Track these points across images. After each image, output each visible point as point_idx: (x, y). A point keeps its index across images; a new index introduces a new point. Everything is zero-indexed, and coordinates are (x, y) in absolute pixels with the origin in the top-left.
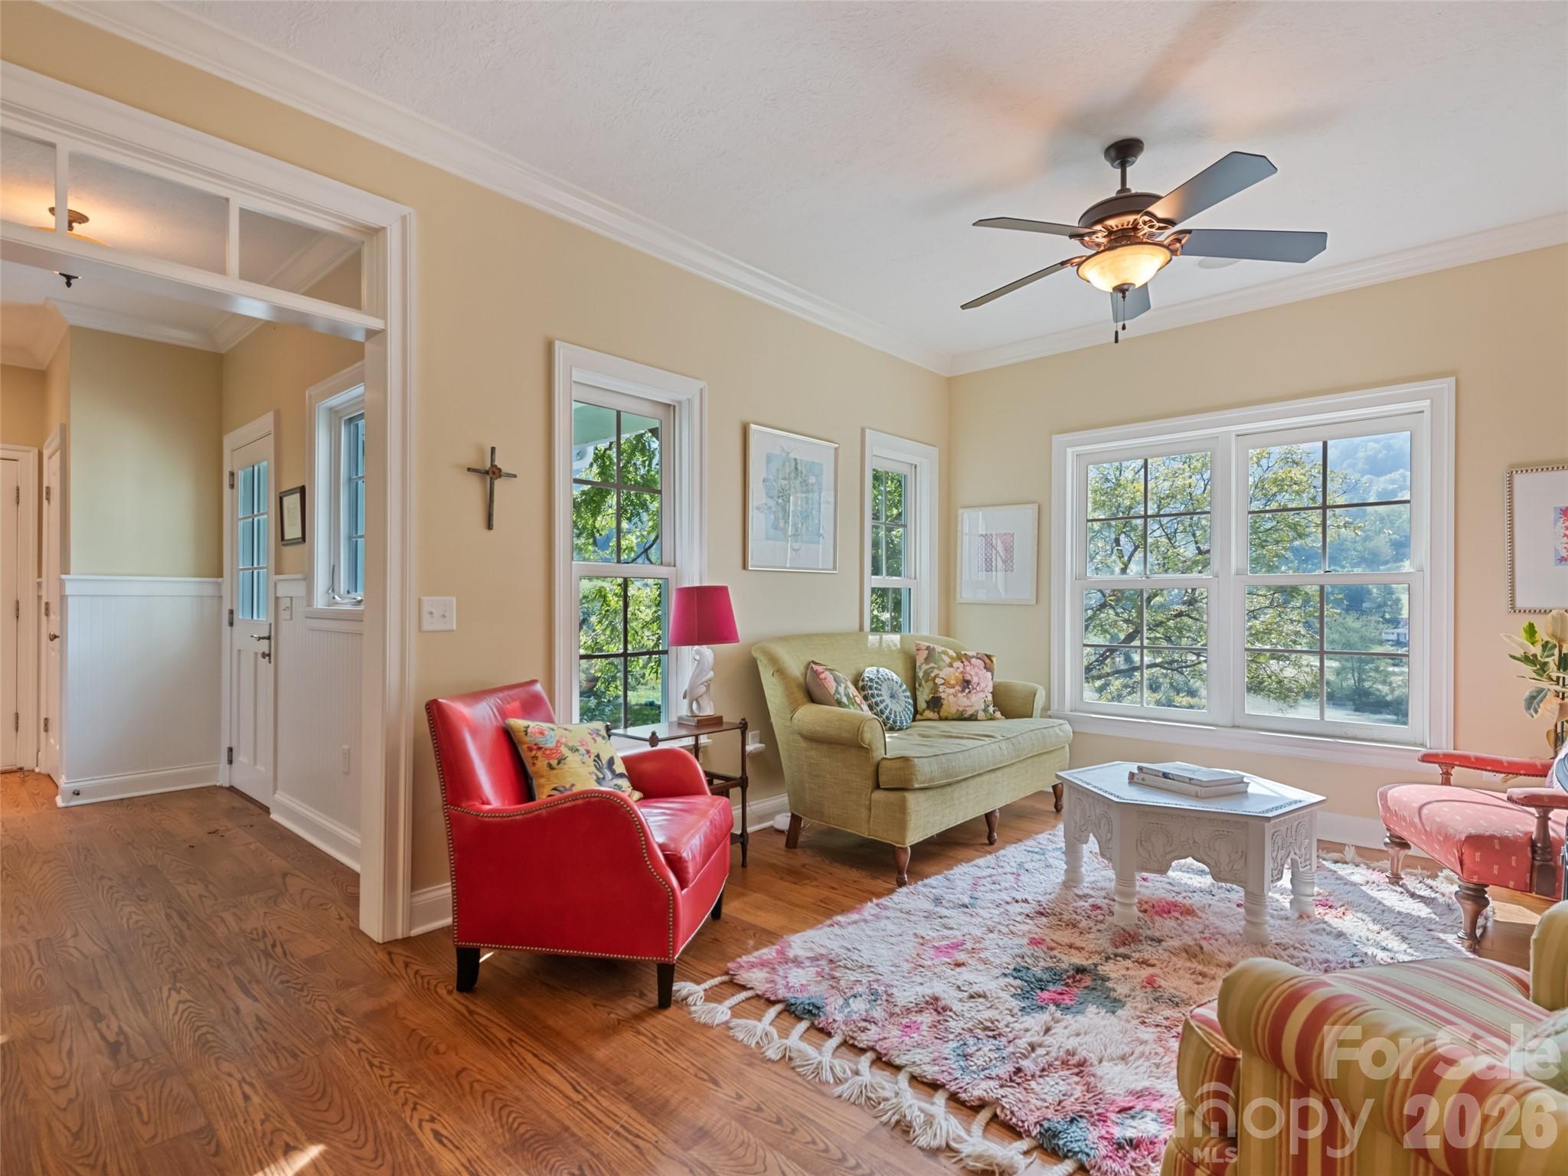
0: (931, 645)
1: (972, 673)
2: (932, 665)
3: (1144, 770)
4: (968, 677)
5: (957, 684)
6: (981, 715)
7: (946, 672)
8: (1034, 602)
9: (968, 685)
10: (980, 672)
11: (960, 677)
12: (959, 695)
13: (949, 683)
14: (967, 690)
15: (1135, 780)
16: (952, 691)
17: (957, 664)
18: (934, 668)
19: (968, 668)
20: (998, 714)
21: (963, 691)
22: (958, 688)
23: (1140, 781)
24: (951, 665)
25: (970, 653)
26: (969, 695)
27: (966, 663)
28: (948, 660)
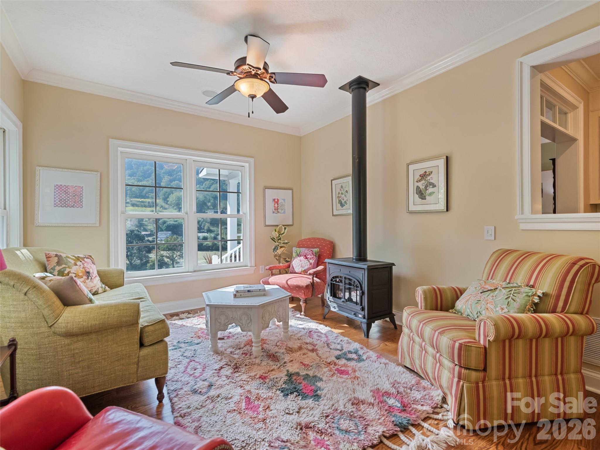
0: (58, 253)
1: (89, 267)
2: (64, 266)
3: (239, 292)
4: (88, 270)
5: (84, 275)
6: (100, 290)
7: (74, 269)
8: (98, 225)
9: (89, 274)
10: (91, 266)
11: (83, 270)
12: (87, 281)
13: (79, 276)
14: (90, 278)
15: (237, 296)
16: (82, 280)
17: (79, 263)
18: (65, 267)
19: (85, 264)
20: (107, 288)
21: (88, 278)
22: (85, 277)
23: (240, 296)
24: (76, 265)
25: (81, 256)
26: (92, 280)
27: (83, 262)
28: (73, 262)
